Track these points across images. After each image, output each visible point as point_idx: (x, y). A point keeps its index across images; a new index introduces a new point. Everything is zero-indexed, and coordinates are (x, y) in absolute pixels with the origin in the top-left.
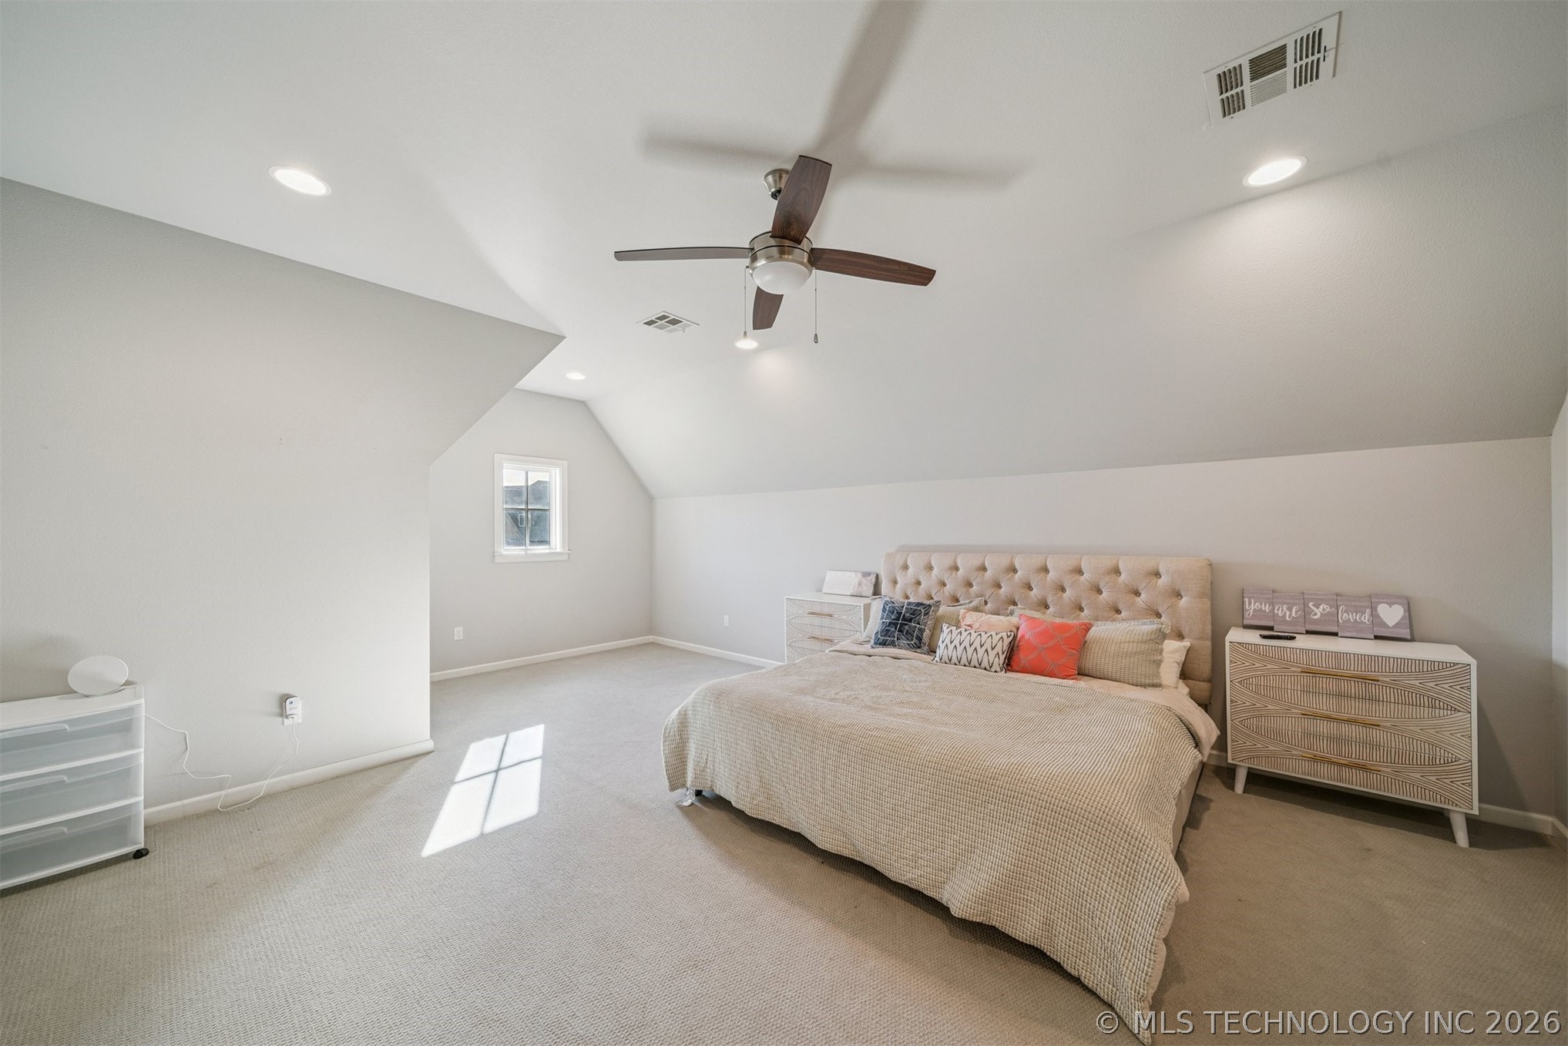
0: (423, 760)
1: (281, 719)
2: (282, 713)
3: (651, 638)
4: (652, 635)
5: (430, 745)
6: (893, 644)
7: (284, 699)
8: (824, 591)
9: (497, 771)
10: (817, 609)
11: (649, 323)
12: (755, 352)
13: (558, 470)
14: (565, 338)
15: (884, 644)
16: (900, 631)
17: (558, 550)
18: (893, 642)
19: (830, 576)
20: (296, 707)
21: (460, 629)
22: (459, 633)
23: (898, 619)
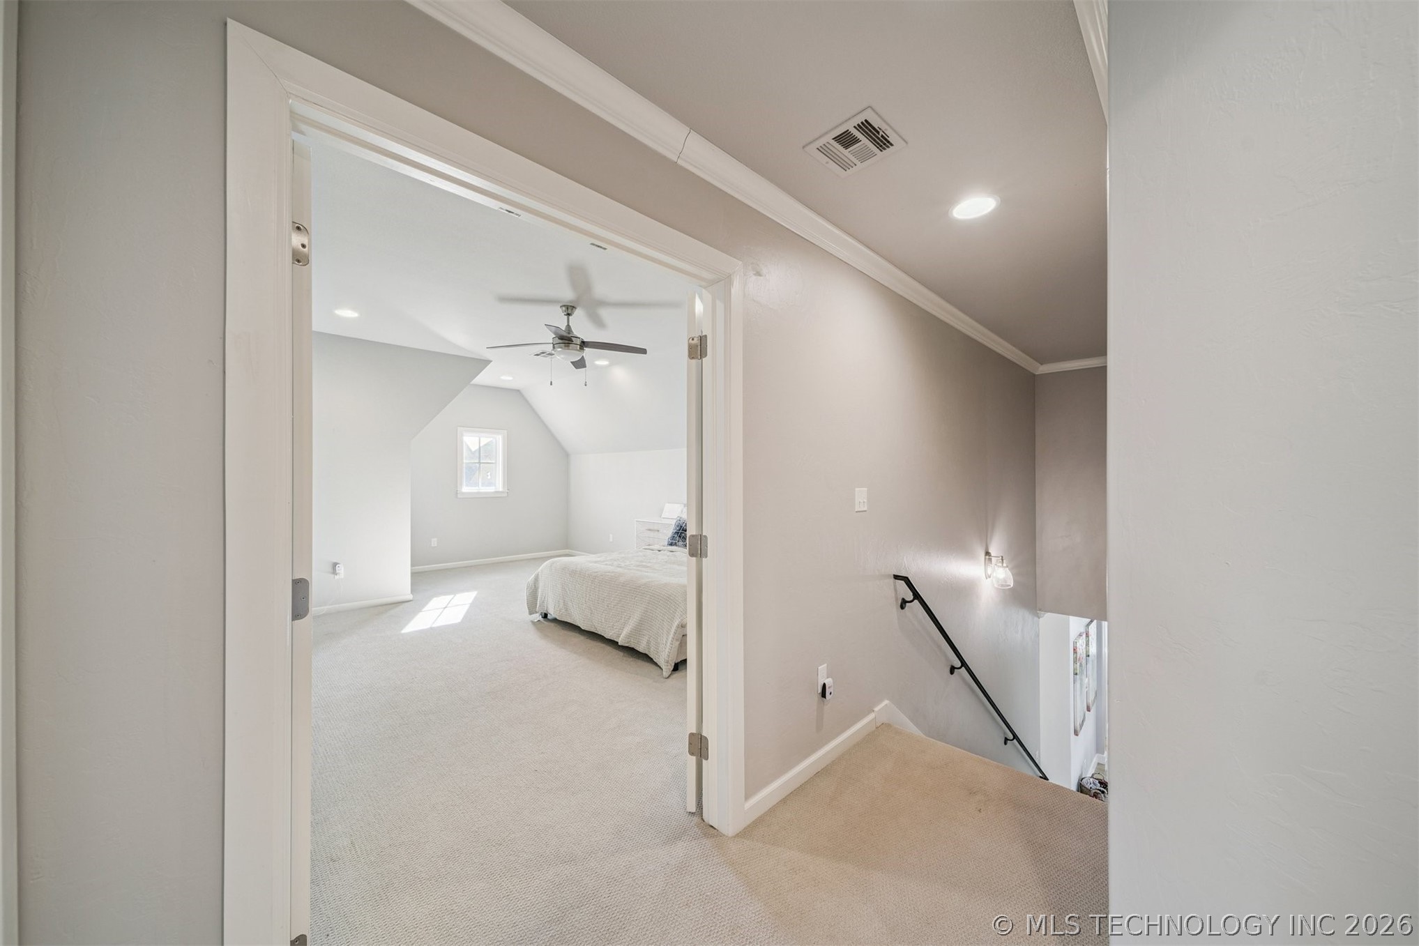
0: (406, 604)
1: (333, 575)
2: (334, 572)
3: (567, 551)
4: (567, 549)
5: (410, 597)
6: (675, 544)
7: (335, 565)
8: (663, 516)
9: (445, 608)
10: (651, 528)
11: (537, 355)
12: (606, 367)
13: (500, 437)
14: (491, 361)
15: (671, 544)
16: (680, 537)
17: (501, 490)
18: (676, 543)
19: (668, 507)
20: (341, 569)
21: (435, 539)
22: (434, 542)
23: (680, 530)
